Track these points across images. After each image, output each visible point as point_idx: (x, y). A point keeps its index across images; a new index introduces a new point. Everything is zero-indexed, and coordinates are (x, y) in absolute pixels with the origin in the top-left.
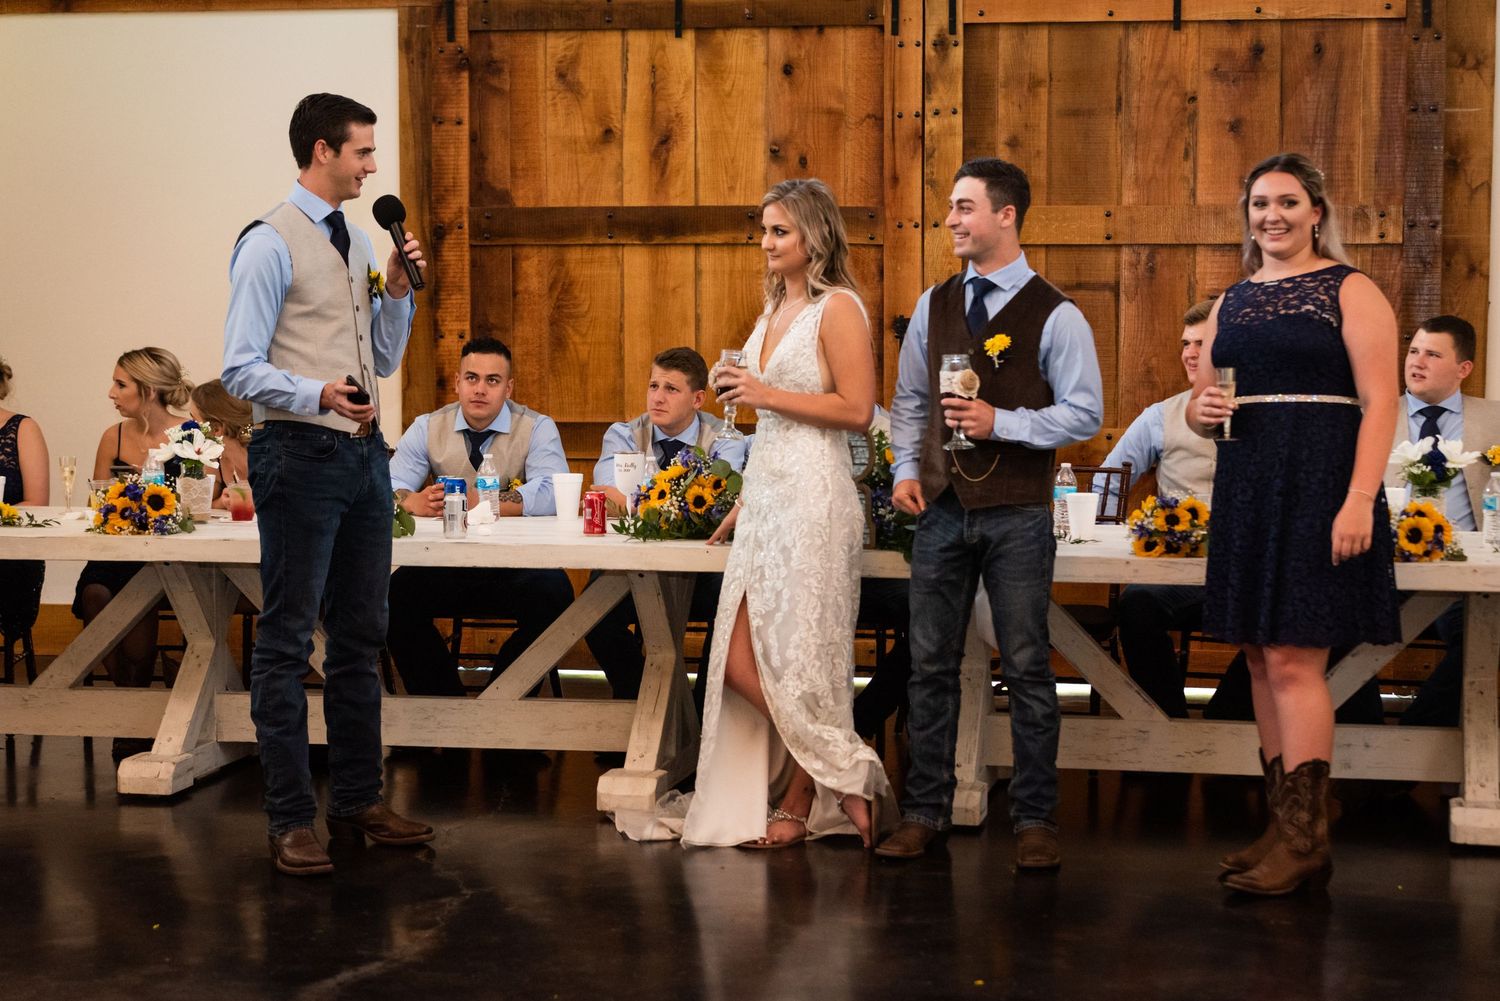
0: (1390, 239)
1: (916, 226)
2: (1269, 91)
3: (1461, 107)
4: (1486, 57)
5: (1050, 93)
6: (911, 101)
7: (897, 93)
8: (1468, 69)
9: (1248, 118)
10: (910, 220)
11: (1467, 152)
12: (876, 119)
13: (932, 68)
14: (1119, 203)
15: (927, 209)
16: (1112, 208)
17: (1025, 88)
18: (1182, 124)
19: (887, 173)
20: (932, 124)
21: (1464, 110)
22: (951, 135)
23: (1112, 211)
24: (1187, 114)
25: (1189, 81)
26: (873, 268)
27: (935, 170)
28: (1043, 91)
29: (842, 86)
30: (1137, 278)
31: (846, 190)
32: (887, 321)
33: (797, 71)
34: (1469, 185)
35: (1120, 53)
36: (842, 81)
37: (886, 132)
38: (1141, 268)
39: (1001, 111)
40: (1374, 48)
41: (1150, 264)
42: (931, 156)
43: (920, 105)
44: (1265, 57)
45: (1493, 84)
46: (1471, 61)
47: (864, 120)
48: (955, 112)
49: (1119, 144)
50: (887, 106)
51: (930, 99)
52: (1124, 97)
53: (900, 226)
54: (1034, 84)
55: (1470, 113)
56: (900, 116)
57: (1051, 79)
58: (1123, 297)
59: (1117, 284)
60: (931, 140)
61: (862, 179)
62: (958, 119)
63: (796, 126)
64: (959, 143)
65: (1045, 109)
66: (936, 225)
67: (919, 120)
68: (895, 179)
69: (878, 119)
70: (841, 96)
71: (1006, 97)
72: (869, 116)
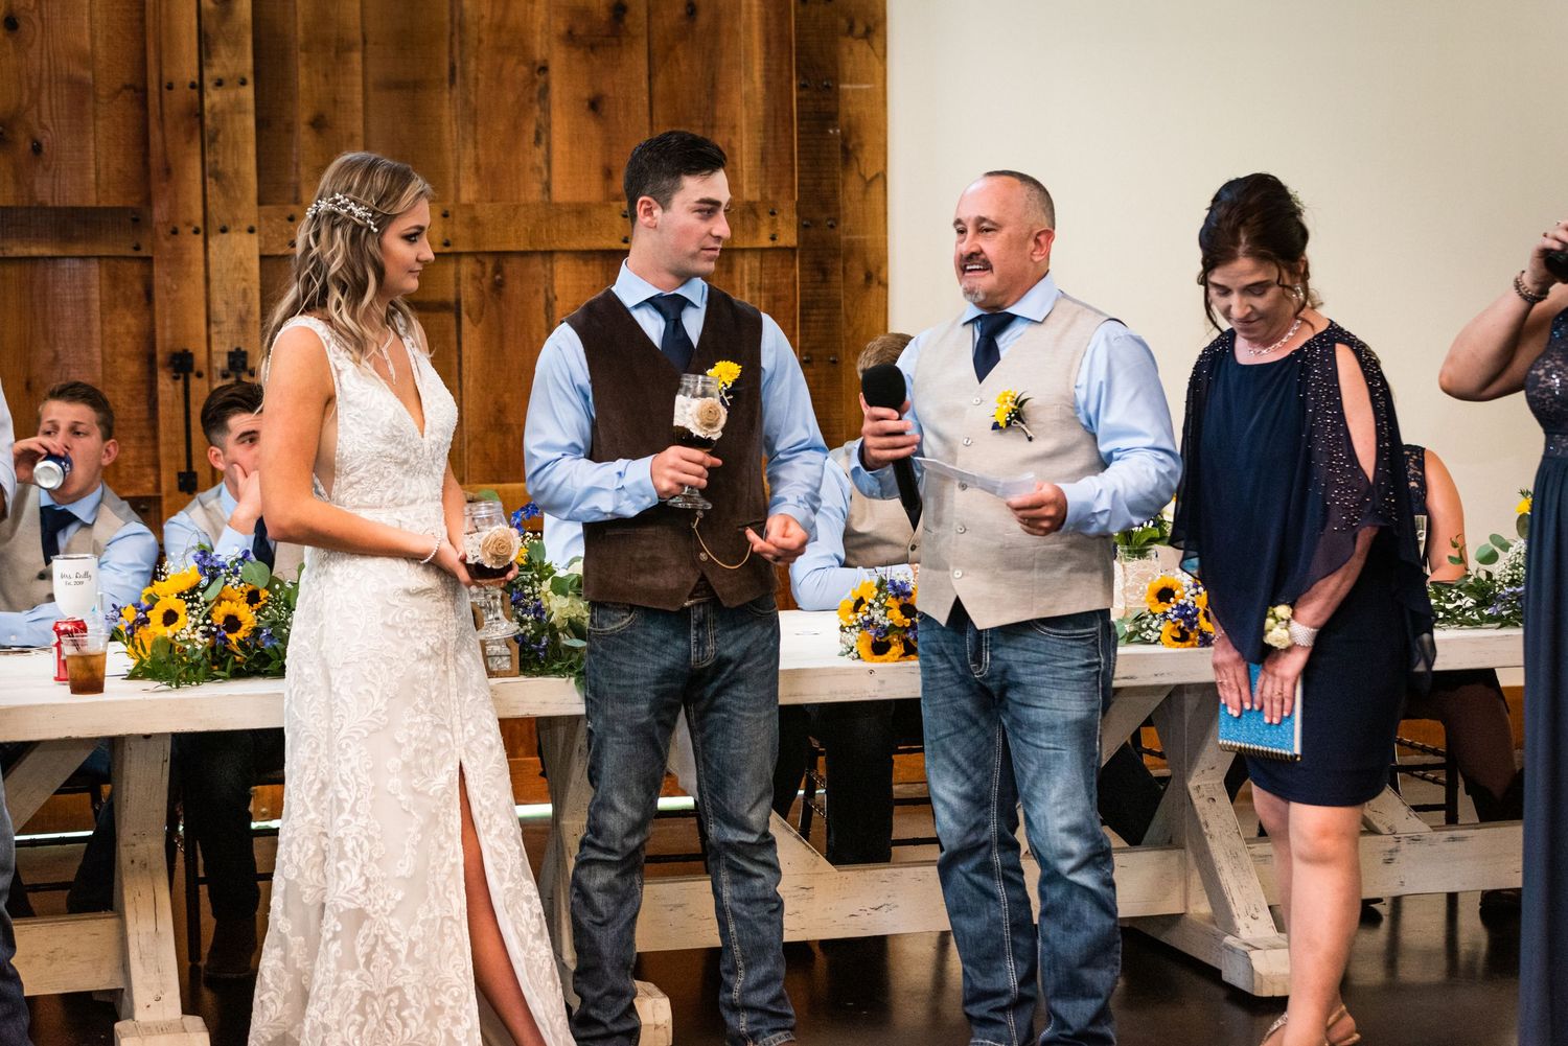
0: (782, 242)
1: (197, 232)
2: (636, 62)
3: (850, 83)
4: (876, 24)
5: (364, 59)
6: (185, 67)
7: (165, 56)
8: (857, 38)
9: (611, 94)
10: (189, 224)
11: (859, 137)
12: (136, 91)
13: (211, 25)
14: (457, 199)
15: (211, 208)
16: (450, 204)
17: (332, 54)
18: (531, 100)
19: (155, 161)
20: (214, 98)
21: (854, 87)
22: (240, 112)
23: (450, 210)
24: (537, 88)
25: (538, 48)
26: (138, 287)
27: (220, 159)
28: (356, 57)
29: (89, 47)
30: (481, 293)
31: (97, 185)
32: (160, 357)
33: (23, 25)
34: (863, 177)
35: (452, 9)
36: (87, 38)
37: (151, 111)
38: (487, 282)
39: (303, 82)
40: (755, 9)
41: (498, 277)
42: (213, 140)
43: (196, 73)
44: (628, 20)
45: (885, 56)
46: (860, 29)
47: (119, 92)
48: (243, 83)
49: (454, 126)
50: (153, 76)
51: (210, 66)
52: (458, 65)
53: (175, 232)
54: (343, 48)
55: (861, 90)
56: (170, 87)
57: (365, 42)
58: (465, 319)
59: (458, 302)
60: (213, 119)
61: (119, 171)
62: (248, 92)
63: (25, 99)
64: (250, 122)
65: (359, 79)
66: (224, 230)
67: (195, 93)
68: (168, 171)
69: (139, 92)
70: (89, 60)
71: (307, 64)
72: (126, 87)
